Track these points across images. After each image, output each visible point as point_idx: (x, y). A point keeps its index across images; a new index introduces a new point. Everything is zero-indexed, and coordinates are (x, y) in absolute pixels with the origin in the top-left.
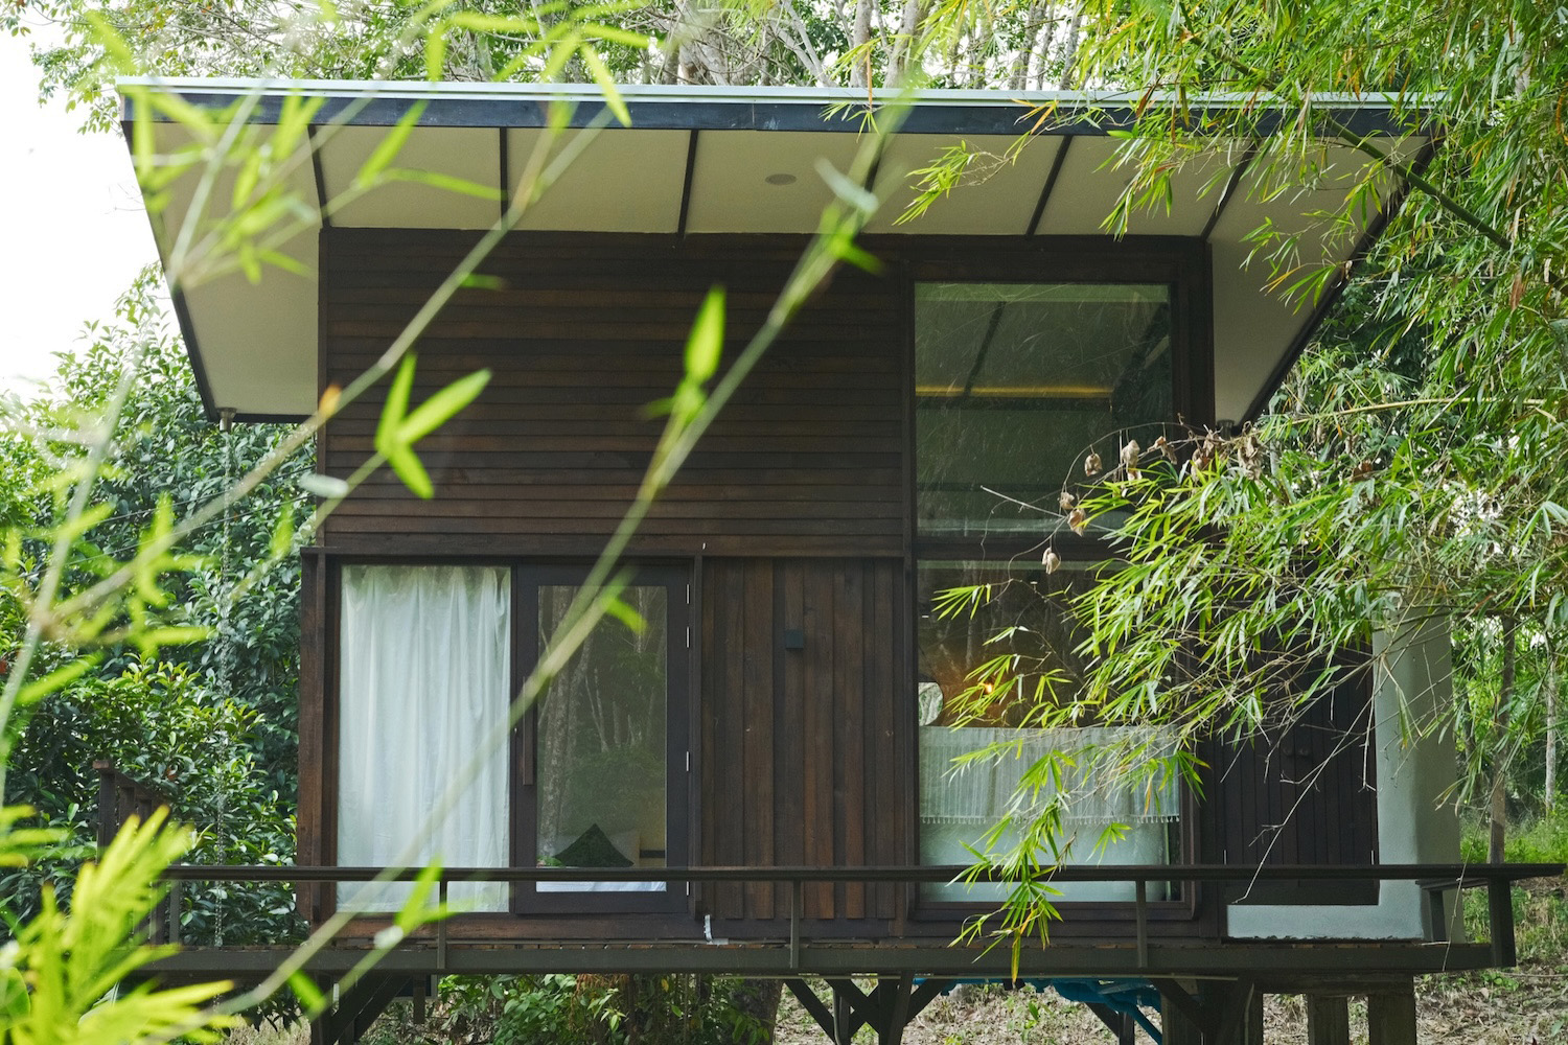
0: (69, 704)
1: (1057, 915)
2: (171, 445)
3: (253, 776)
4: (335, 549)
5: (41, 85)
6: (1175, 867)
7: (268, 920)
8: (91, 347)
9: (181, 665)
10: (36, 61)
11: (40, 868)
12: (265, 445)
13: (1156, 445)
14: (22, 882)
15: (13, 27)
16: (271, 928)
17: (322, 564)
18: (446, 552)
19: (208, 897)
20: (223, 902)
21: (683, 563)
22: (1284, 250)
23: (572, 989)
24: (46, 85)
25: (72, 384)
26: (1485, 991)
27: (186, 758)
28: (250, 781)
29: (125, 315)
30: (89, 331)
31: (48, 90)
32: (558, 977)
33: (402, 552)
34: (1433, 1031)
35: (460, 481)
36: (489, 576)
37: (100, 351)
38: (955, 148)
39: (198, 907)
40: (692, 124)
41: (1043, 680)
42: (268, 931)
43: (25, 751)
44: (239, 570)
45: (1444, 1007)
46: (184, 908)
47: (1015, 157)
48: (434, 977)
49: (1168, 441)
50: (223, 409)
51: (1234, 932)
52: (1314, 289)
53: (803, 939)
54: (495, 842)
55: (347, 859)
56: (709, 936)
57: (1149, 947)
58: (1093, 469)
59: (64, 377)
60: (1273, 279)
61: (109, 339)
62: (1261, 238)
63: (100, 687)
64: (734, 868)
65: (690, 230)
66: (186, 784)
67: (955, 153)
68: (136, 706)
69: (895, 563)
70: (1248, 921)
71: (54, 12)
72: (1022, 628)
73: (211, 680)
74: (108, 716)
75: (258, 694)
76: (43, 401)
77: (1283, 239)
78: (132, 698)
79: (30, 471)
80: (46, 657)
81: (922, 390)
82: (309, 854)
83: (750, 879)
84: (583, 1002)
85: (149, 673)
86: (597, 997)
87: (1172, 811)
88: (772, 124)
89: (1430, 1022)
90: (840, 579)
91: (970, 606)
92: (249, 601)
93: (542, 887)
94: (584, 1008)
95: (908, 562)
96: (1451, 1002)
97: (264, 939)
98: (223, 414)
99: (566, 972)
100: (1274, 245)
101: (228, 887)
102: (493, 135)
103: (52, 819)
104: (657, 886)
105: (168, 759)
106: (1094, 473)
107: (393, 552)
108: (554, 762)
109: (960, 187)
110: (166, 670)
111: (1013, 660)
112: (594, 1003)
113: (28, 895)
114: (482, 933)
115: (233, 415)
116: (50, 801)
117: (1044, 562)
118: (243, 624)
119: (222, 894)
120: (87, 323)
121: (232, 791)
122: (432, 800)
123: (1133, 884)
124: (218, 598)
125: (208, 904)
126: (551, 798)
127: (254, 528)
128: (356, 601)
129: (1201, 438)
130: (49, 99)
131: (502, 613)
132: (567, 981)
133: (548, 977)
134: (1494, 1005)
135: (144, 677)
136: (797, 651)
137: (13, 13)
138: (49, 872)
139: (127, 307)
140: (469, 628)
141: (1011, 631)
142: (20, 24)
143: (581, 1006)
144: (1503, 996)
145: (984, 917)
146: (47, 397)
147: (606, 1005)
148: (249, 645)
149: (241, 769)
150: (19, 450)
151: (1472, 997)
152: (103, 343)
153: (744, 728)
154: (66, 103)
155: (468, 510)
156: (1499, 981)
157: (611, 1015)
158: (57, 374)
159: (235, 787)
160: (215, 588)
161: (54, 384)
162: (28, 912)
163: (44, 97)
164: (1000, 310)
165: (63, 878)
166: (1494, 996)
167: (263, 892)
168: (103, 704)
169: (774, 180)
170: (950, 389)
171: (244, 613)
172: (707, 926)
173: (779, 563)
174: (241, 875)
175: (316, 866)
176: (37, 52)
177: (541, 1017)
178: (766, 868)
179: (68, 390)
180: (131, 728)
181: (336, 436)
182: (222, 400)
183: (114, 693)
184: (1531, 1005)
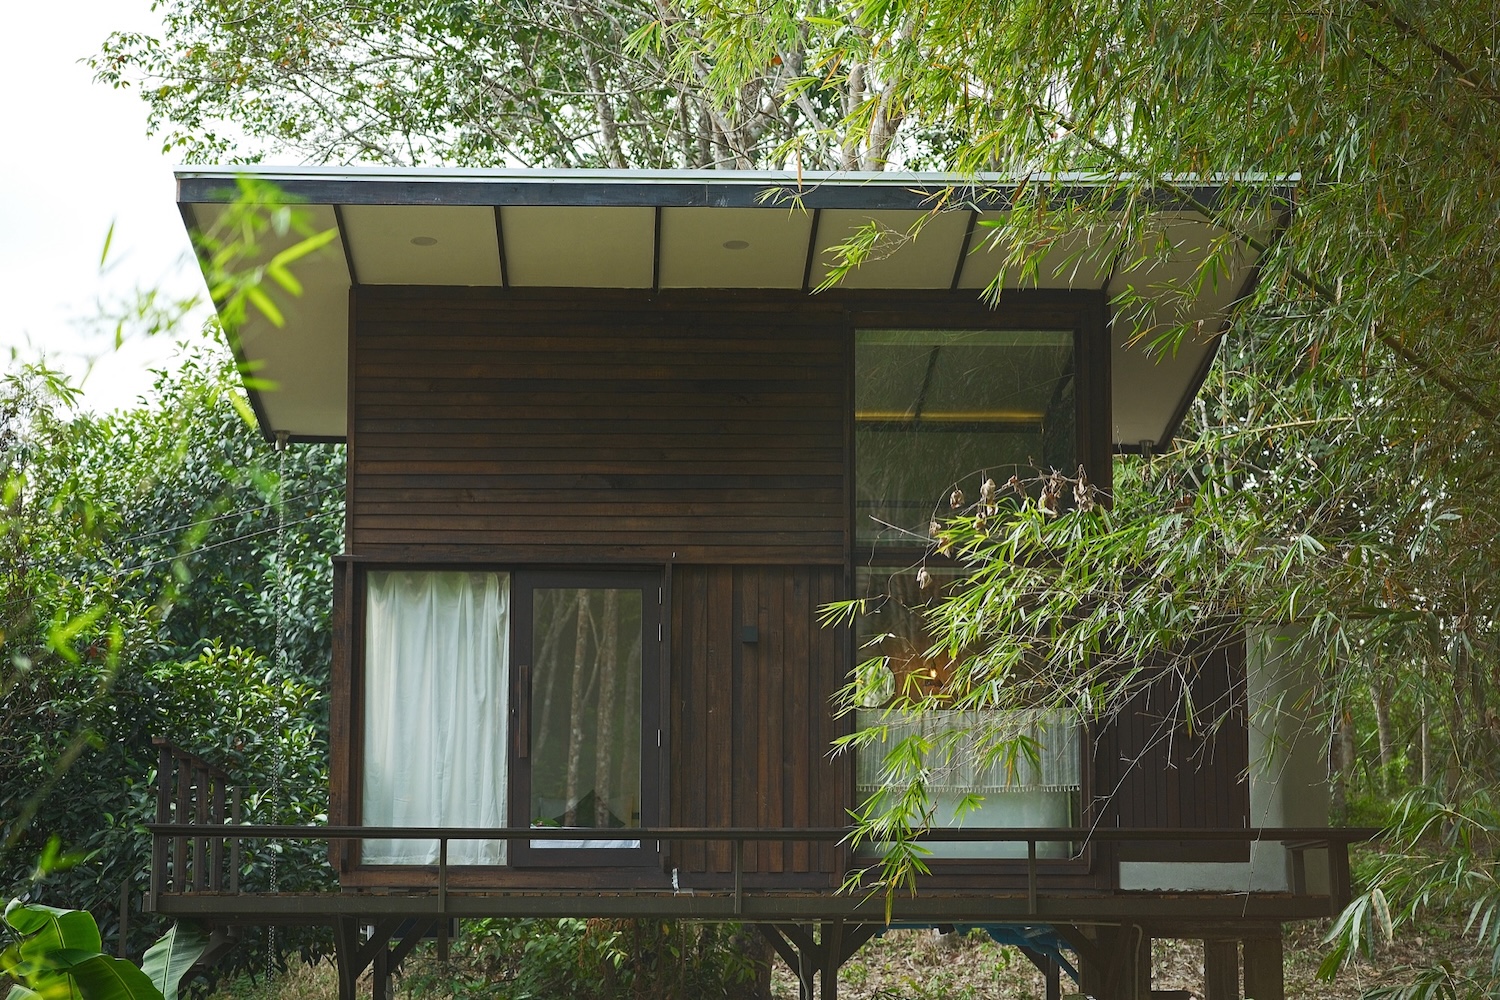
0: (150, 683)
1: (927, 871)
2: (249, 452)
3: (313, 745)
4: (361, 557)
5: (149, 119)
6: (1076, 829)
7: (320, 871)
8: (183, 364)
9: (248, 649)
10: (146, 97)
11: (124, 825)
12: (333, 452)
13: (1009, 483)
14: (108, 838)
15: (115, 81)
16: (323, 879)
17: (350, 570)
18: (455, 560)
19: (267, 851)
20: (278, 855)
21: (656, 569)
22: (1145, 311)
23: (582, 932)
24: (154, 119)
25: (166, 397)
26: (1419, 940)
27: (251, 731)
28: (311, 750)
29: (211, 336)
30: (180, 349)
31: (154, 124)
32: (572, 920)
33: (416, 560)
34: (1368, 975)
35: (468, 500)
36: (492, 578)
37: (191, 368)
38: (866, 228)
39: (258, 860)
40: (655, 202)
41: (908, 678)
42: (320, 882)
43: (115, 723)
44: (308, 563)
45: (1380, 954)
46: (246, 860)
47: (915, 236)
48: (456, 920)
49: (1020, 479)
50: (278, 432)
51: (1125, 885)
52: (1172, 343)
53: (745, 890)
54: (496, 806)
55: (372, 820)
56: (676, 886)
57: (1038, 897)
58: (957, 502)
59: (159, 390)
60: (1134, 336)
61: (198, 357)
62: (1125, 301)
63: (178, 669)
64: (696, 829)
65: (663, 286)
66: (252, 753)
67: (866, 232)
68: (210, 685)
69: (837, 569)
70: (1136, 875)
71: (151, 67)
72: (891, 635)
73: (283, 659)
74: (186, 694)
75: (325, 672)
76: (141, 411)
77: (1144, 301)
78: (206, 679)
79: (128, 474)
80: (131, 643)
81: (859, 415)
82: (339, 815)
83: (713, 838)
84: (593, 944)
85: (221, 656)
86: (605, 939)
87: (1073, 782)
88: (723, 202)
89: (1366, 968)
90: (790, 582)
91: (847, 618)
92: (316, 590)
93: (536, 844)
94: (593, 949)
95: (847, 569)
96: (1387, 949)
97: (317, 888)
98: (278, 435)
99: (578, 917)
100: (1136, 306)
101: (284, 844)
102: (488, 213)
103: (135, 782)
104: (635, 844)
105: (235, 731)
106: (957, 506)
107: (410, 560)
108: (605, 731)
109: (868, 263)
110: (236, 654)
111: (885, 659)
112: (602, 944)
113: (113, 848)
114: (483, 882)
115: (287, 437)
116: (134, 767)
117: (918, 579)
118: (311, 610)
119: (279, 849)
120: (180, 344)
121: (294, 758)
122: (443, 770)
123: (1026, 844)
124: (290, 588)
125: (266, 857)
126: (603, 764)
127: (323, 526)
128: (379, 601)
129: (1048, 477)
130: (155, 132)
131: (503, 611)
132: (581, 926)
133: (563, 921)
134: (1427, 952)
135: (216, 660)
136: (753, 645)
137: (114, 68)
138: (131, 829)
139: (214, 330)
140: (475, 625)
141: (880, 638)
142: (121, 79)
143: (591, 947)
144: (1435, 945)
145: (862, 872)
146: (145, 408)
147: (612, 946)
148: (315, 629)
149: (303, 739)
150: (125, 450)
151: (1407, 946)
152: (194, 361)
153: (707, 710)
154: (163, 146)
155: (474, 524)
156: (1433, 932)
157: (615, 954)
158: (153, 388)
159: (298, 755)
160: (287, 579)
161: (149, 398)
162: (113, 863)
163: (150, 131)
164: (936, 350)
165: (142, 834)
166: (1427, 945)
167: (317, 847)
168: (181, 683)
169: (729, 245)
170: (906, 415)
171: (312, 600)
172: (675, 877)
173: (737, 570)
174: (297, 834)
175: (344, 827)
176: (146, 90)
177: (558, 956)
178: (725, 829)
179: (162, 403)
180: (206, 704)
181: (362, 461)
182: (277, 424)
183: (190, 675)
184: (1459, 953)
